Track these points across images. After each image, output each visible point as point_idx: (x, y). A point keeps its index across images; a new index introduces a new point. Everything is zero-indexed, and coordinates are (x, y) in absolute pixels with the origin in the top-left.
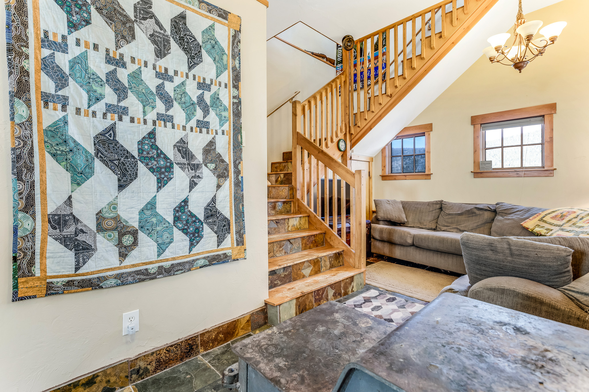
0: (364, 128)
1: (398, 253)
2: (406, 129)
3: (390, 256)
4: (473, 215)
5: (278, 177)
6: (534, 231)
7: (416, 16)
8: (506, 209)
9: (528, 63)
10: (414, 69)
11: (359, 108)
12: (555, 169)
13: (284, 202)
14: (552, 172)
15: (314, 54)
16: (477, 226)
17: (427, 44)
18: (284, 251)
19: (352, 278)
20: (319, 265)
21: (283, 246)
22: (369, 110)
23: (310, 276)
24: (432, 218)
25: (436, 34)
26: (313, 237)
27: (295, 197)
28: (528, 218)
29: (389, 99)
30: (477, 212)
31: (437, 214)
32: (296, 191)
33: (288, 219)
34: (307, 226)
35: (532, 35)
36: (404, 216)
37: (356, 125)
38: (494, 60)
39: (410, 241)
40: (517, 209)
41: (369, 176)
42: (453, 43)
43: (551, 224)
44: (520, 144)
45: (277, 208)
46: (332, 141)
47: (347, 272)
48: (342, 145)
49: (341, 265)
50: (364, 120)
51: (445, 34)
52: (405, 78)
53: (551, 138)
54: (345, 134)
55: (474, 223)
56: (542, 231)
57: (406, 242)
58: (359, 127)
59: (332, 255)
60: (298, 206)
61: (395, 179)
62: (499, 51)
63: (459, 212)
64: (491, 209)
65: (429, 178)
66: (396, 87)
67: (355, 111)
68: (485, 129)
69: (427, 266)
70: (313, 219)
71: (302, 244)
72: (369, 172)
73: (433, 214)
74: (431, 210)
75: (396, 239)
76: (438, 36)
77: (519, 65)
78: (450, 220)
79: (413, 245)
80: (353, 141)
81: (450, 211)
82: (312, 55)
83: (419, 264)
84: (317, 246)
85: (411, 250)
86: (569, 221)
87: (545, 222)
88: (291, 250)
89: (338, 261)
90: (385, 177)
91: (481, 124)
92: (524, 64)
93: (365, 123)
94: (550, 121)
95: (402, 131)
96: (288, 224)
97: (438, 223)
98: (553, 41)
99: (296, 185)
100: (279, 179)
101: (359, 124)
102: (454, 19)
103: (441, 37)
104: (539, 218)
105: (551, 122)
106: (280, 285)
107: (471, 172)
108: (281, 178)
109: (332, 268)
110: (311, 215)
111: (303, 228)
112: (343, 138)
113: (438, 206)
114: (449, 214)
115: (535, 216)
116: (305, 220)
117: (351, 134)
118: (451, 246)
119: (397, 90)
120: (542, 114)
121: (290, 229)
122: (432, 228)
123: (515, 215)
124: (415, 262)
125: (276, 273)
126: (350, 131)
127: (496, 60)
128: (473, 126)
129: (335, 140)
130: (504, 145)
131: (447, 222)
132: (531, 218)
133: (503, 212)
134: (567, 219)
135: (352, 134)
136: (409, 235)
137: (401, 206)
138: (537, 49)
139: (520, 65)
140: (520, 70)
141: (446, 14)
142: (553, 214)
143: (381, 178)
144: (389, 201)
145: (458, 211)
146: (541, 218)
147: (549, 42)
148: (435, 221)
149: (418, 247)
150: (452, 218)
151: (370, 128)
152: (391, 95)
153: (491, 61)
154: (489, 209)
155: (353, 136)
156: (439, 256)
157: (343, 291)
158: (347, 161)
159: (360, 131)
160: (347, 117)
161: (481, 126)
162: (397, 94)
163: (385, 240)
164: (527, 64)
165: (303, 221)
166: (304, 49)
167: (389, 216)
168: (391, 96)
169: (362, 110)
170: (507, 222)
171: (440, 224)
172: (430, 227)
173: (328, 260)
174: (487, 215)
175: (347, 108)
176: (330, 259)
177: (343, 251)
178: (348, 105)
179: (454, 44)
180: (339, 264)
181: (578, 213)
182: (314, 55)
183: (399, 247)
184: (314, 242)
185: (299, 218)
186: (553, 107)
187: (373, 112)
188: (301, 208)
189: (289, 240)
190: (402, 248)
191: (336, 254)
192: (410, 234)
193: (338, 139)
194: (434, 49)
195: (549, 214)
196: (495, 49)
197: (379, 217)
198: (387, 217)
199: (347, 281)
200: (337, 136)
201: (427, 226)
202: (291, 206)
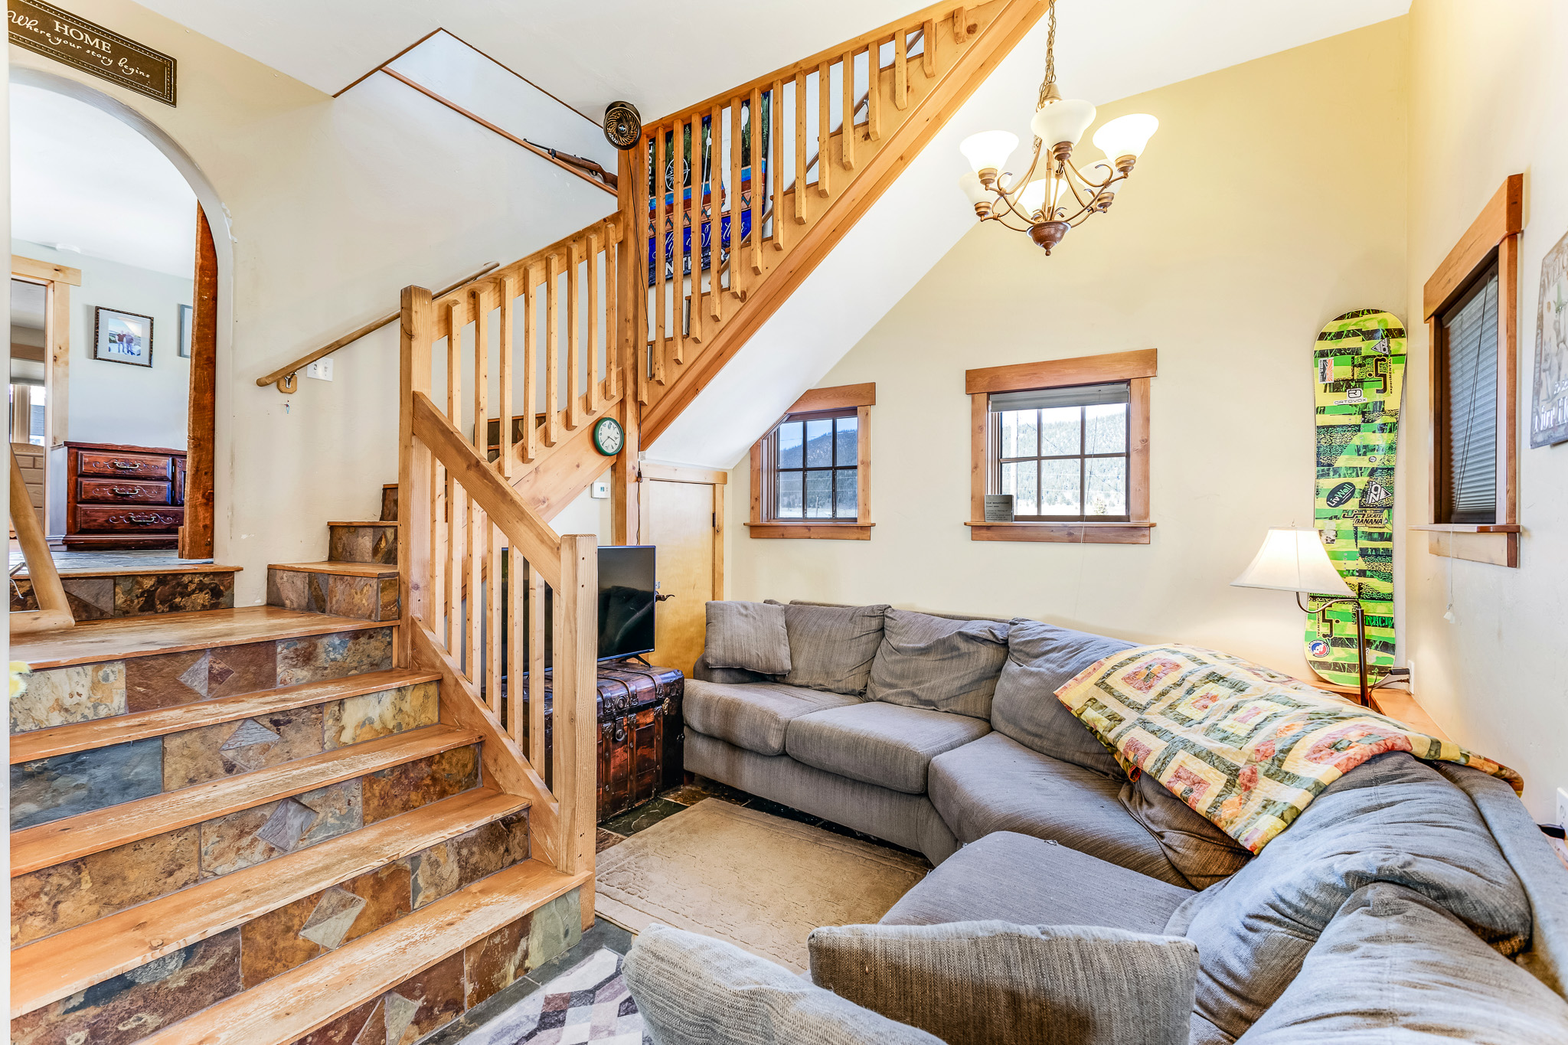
0: (673, 387)
1: (751, 777)
2: (810, 395)
3: (730, 783)
4: (954, 653)
5: (380, 539)
6: (1082, 717)
7: (804, 67)
8: (1029, 642)
9: (1066, 228)
10: (800, 222)
11: (661, 326)
12: (1153, 525)
13: (356, 635)
14: (1147, 532)
15: (554, 155)
16: (961, 688)
17: (833, 152)
18: (261, 846)
19: (522, 926)
20: (403, 887)
21: (257, 827)
22: (688, 334)
23: (349, 939)
24: (859, 659)
25: (855, 127)
26: (423, 765)
27: (404, 613)
28: (1071, 675)
29: (738, 304)
30: (964, 646)
31: (872, 646)
32: (407, 593)
33: (341, 703)
34: (432, 715)
35: (1068, 144)
36: (784, 652)
37: (653, 376)
38: (986, 213)
39: (775, 742)
40: (1055, 644)
41: (714, 525)
42: (901, 158)
43: (1122, 699)
44: (1078, 453)
45: (324, 656)
46: (568, 424)
47: (513, 898)
48: (609, 437)
49: (514, 862)
50: (675, 364)
51: (878, 129)
52: (778, 248)
53: (1146, 442)
54: (622, 403)
55: (954, 679)
56: (1099, 720)
57: (766, 744)
58: (660, 383)
59: (473, 834)
60: (413, 643)
61: (783, 537)
62: (991, 186)
63: (922, 645)
64: (997, 639)
65: (864, 536)
66: (756, 271)
67: (652, 337)
68: (999, 408)
69: (820, 819)
70: (451, 689)
71: (366, 802)
72: (714, 515)
73: (862, 647)
74: (856, 634)
75: (742, 733)
76: (861, 132)
77: (1044, 233)
78: (898, 668)
79: (783, 754)
80: (648, 425)
81: (901, 641)
82: (550, 157)
83: (801, 813)
84: (443, 794)
85: (781, 768)
86: (1163, 694)
87: (1109, 690)
88: (305, 833)
89: (502, 849)
90: (759, 530)
91: (989, 394)
92: (1057, 230)
93: (677, 372)
94: (1142, 396)
95: (800, 399)
96: (338, 720)
97: (872, 673)
98: (1124, 170)
99: (407, 570)
100: (383, 544)
101: (661, 375)
102: (901, 89)
103: (867, 136)
104: (1096, 677)
105: (1145, 398)
106: (157, 1028)
107: (965, 524)
108: (387, 541)
109: (472, 880)
110: (445, 676)
111: (413, 725)
112: (614, 413)
113: (875, 624)
114: (898, 650)
115: (1090, 669)
116: (426, 696)
117: (640, 405)
118: (875, 764)
119: (760, 279)
120: (1127, 377)
121: (347, 737)
122: (853, 690)
123: (1047, 661)
124: (791, 806)
125: (132, 984)
126: (636, 394)
127: (991, 215)
128: (969, 398)
129: (582, 421)
130: (1044, 454)
131: (892, 674)
132: (1079, 676)
133: (1021, 651)
134: (1159, 687)
135: (642, 404)
136: (773, 725)
137: (780, 622)
138: (1092, 192)
139: (1047, 231)
140: (1047, 247)
141: (881, 70)
142: (1130, 668)
143: (747, 530)
144: (746, 608)
145: (920, 641)
146: (1101, 676)
147: (1117, 174)
148: (865, 668)
149: (798, 763)
150: (902, 661)
151: (694, 389)
152: (744, 293)
153: (980, 214)
154: (991, 638)
155: (645, 411)
156: (849, 789)
157: (469, 988)
158: (625, 486)
159: (666, 395)
160: (629, 351)
161: (988, 399)
162: (760, 292)
163: (716, 733)
164: (1063, 232)
165: (412, 701)
166: (520, 137)
167: (738, 657)
168: (743, 297)
169: (669, 333)
170: (1028, 681)
171: (875, 677)
172: (850, 687)
173: (452, 858)
174: (986, 655)
175: (630, 325)
176: (465, 852)
177: (528, 808)
178: (630, 316)
179: (903, 160)
180: (509, 859)
181: (1183, 671)
182: (556, 160)
183: (752, 759)
184: (428, 781)
185: (394, 693)
186: (1149, 358)
187: (696, 341)
188: (420, 652)
189: (295, 799)
190: (759, 761)
191: (492, 825)
192: (777, 721)
193: (593, 419)
194: (851, 168)
195: (1121, 665)
196: (981, 176)
197: (710, 661)
198: (733, 658)
199: (497, 940)
200: (588, 409)
201: (842, 685)
202: (390, 643)
